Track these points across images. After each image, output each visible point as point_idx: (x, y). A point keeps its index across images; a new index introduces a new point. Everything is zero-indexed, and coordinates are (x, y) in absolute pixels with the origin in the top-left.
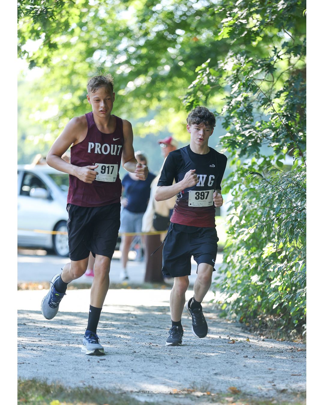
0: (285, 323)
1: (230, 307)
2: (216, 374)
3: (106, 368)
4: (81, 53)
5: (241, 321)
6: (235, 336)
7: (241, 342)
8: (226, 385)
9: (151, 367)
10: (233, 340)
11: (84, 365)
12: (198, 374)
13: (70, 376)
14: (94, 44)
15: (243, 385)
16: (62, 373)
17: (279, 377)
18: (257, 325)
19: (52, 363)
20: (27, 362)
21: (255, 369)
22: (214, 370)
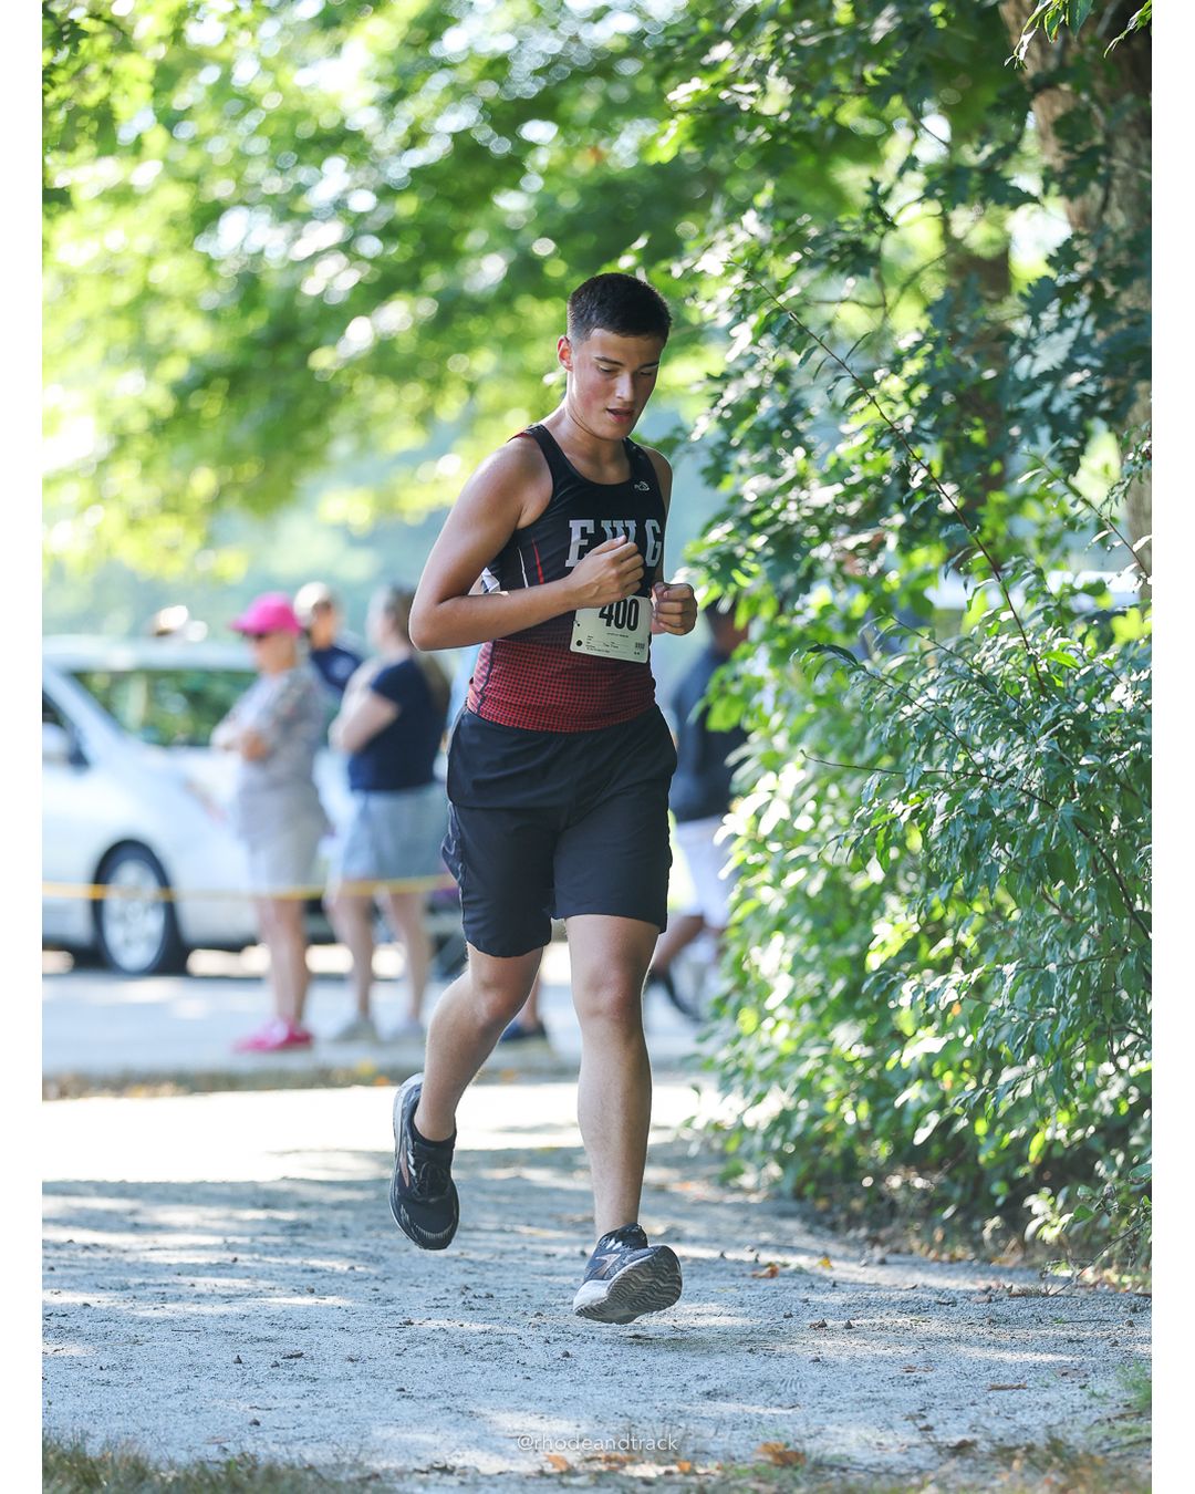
0: (963, 1197)
1: (758, 1141)
2: (709, 1395)
3: (305, 1386)
4: (172, 223)
5: (798, 1195)
6: (779, 1249)
7: (800, 1271)
8: (748, 1433)
9: (470, 1378)
10: (770, 1264)
12: (643, 1397)
13: (169, 1421)
14: (221, 188)
15: (812, 1432)
16: (141, 1409)
17: (945, 1396)
18: (857, 1204)
19: (104, 1375)
21: (857, 1370)
22: (704, 1378)
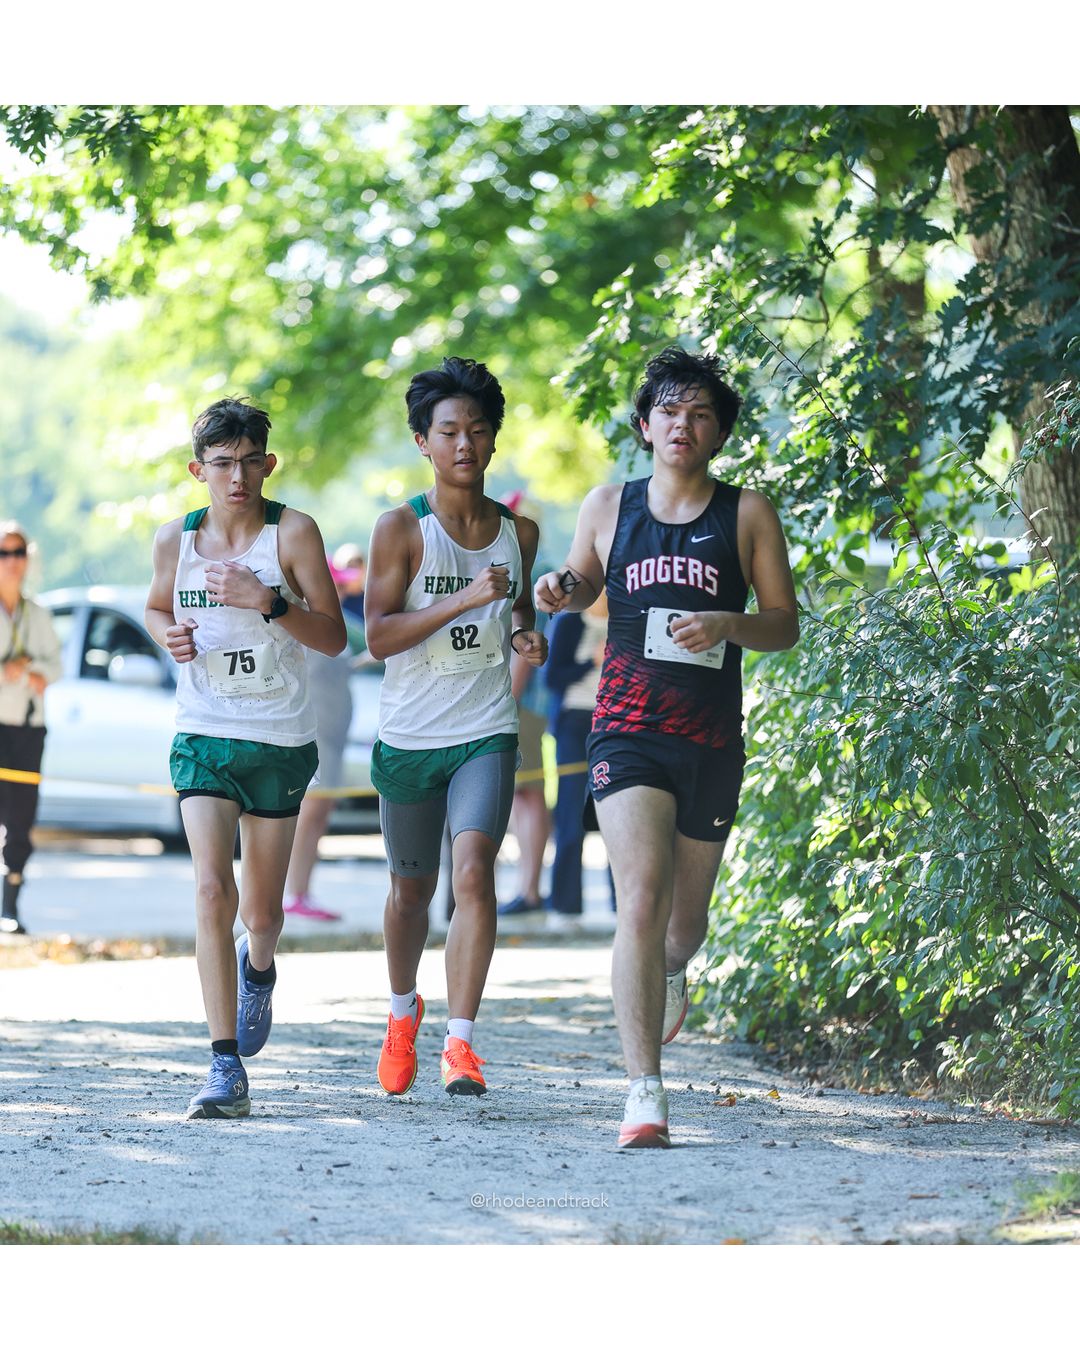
0: (884, 1041)
1: (719, 995)
2: (682, 1200)
3: (354, 1190)
4: (249, 255)
5: (751, 1039)
6: (736, 1082)
7: (753, 1100)
8: (713, 1231)
9: (488, 1185)
10: (729, 1095)
11: (286, 1182)
12: (627, 1202)
13: (245, 1217)
14: (289, 225)
15: (764, 1231)
16: (222, 1207)
17: (873, 1203)
18: (798, 1047)
19: (193, 1180)
20: (117, 1179)
21: (800, 1181)
22: (677, 1186)
